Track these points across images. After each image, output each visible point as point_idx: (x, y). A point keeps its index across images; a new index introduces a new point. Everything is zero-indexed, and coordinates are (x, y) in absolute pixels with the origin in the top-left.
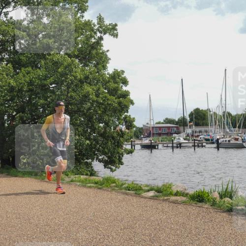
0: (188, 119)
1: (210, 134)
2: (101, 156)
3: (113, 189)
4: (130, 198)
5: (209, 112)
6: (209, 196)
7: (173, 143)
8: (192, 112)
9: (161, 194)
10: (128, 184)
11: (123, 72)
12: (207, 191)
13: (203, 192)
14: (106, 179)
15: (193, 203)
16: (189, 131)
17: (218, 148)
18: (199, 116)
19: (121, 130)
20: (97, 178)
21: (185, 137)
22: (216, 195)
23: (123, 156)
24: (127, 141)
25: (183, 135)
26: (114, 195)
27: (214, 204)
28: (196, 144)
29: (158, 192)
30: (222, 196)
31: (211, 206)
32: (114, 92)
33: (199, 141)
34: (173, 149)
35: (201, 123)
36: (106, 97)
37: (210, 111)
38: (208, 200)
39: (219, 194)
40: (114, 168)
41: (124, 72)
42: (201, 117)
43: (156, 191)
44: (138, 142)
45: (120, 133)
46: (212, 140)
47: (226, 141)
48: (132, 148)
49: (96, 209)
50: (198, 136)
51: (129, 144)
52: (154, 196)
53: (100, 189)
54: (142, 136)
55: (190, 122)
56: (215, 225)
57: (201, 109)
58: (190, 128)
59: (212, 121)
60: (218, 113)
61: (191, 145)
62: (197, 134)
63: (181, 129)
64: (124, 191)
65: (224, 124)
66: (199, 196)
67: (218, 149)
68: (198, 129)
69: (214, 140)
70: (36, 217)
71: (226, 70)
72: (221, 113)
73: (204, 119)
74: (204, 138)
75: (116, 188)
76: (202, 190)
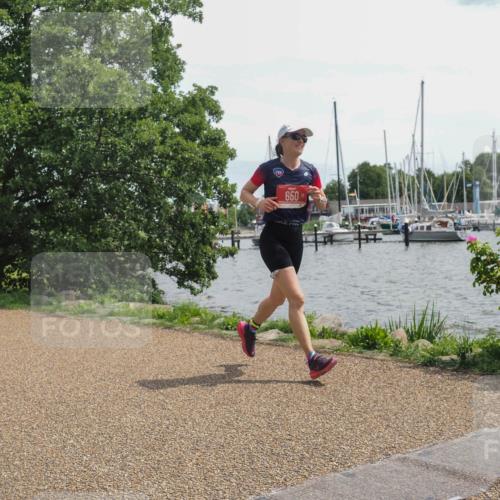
0: (347, 185)
1: (391, 214)
2: (171, 262)
3: (195, 328)
4: (229, 343)
5: (387, 170)
6: (386, 336)
7: (316, 235)
8: (354, 171)
9: (291, 335)
10: (226, 317)
11: (213, 90)
12: (383, 327)
13: (375, 329)
14: (180, 309)
15: (355, 351)
16: (348, 209)
17: (407, 242)
18: (370, 178)
19: (211, 211)
20: (162, 306)
21: (341, 222)
22: (401, 334)
23: (214, 261)
24: (221, 233)
25: (338, 217)
26: (196, 339)
27: (396, 352)
28: (363, 236)
29: (286, 332)
30: (412, 337)
31: (391, 355)
32: (193, 132)
33: (369, 228)
34: (316, 246)
35: (373, 194)
36: (178, 144)
37: (390, 168)
38: (386, 344)
39: (407, 332)
40: (197, 286)
41: (216, 88)
42: (373, 181)
43: (281, 330)
44: (245, 233)
45: (209, 216)
46: (395, 226)
47: (422, 228)
48: (233, 244)
49: (160, 368)
50: (367, 219)
51: (228, 239)
52: (276, 340)
53: (169, 328)
54: (255, 222)
55: (351, 191)
56: (398, 392)
57: (372, 164)
58: (350, 203)
59: (395, 188)
60: (406, 172)
61: (351, 237)
62: (364, 216)
63: (334, 204)
64: (216, 331)
65: (419, 193)
66: (367, 337)
67: (407, 245)
68: (366, 205)
69: (400, 227)
70: (38, 386)
71: (423, 83)
72: (413, 173)
73: (379, 184)
74: (378, 223)
75: (200, 326)
76: (374, 326)
